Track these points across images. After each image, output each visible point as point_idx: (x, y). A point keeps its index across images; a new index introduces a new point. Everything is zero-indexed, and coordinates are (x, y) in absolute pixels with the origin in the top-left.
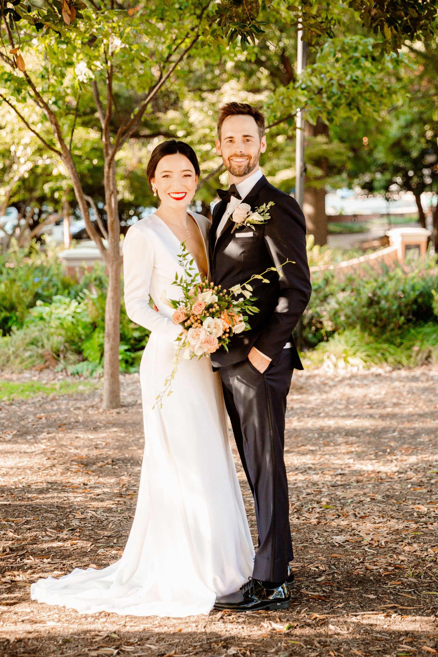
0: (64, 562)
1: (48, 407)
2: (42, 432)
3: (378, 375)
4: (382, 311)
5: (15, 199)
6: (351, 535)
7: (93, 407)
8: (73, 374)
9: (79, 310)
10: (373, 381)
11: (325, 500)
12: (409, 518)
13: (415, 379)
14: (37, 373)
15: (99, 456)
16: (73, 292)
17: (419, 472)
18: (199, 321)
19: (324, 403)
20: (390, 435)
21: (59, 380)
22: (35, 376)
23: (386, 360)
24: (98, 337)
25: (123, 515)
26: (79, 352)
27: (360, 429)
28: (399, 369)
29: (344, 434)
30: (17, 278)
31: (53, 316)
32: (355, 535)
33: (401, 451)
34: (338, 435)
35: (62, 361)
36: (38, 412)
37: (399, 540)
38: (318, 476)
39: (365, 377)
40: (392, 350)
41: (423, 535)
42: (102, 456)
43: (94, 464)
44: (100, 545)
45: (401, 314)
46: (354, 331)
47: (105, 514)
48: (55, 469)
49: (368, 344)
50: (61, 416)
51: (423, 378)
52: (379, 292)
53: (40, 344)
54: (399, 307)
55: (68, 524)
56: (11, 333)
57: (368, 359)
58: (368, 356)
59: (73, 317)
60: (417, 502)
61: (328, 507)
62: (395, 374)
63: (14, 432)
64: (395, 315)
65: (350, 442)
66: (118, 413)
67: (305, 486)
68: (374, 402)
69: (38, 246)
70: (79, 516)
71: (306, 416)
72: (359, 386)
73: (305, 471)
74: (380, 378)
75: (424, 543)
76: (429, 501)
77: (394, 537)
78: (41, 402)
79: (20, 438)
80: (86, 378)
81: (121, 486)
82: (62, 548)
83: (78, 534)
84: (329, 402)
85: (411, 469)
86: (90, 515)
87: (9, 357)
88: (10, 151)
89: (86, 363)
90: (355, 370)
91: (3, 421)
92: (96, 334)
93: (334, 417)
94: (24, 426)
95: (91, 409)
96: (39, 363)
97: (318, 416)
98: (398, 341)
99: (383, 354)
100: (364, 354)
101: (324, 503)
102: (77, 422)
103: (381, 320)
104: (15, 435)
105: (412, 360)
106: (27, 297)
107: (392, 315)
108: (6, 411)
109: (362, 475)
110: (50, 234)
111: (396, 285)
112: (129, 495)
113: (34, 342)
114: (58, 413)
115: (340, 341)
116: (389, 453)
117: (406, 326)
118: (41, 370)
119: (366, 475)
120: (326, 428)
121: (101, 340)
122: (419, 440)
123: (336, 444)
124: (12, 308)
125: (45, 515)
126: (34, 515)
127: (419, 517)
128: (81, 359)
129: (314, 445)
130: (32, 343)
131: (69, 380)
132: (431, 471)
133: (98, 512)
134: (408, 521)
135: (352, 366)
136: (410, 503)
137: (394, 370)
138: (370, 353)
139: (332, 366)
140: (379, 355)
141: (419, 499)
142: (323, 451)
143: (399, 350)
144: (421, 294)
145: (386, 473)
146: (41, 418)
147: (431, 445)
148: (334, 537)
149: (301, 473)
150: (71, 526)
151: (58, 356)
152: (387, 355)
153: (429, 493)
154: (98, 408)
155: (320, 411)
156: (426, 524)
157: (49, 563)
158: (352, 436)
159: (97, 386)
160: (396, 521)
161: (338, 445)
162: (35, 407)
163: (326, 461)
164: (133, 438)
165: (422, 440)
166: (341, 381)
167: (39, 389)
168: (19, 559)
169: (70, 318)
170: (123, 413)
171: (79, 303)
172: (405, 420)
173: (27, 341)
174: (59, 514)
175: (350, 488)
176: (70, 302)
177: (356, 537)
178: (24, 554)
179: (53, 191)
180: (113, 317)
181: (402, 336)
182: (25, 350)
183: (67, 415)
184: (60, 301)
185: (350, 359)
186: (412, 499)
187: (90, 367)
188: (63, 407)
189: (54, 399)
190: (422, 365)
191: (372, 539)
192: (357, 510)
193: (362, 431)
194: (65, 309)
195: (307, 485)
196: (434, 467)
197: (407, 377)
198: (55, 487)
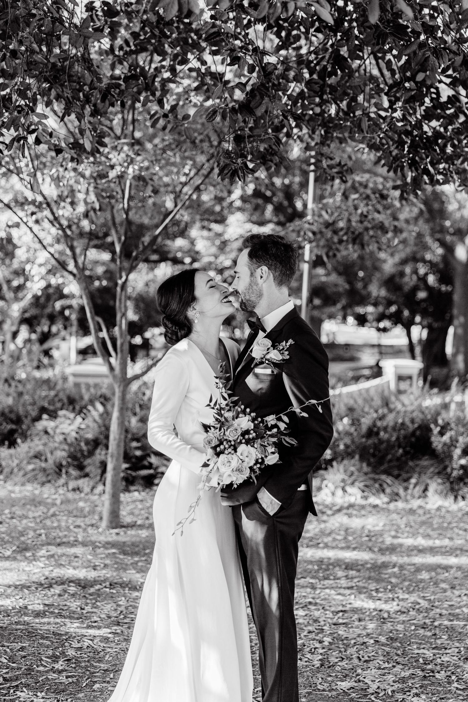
0: (58, 697)
1: (48, 522)
2: (42, 549)
3: (375, 506)
4: (381, 441)
5: (27, 315)
6: (356, 682)
7: (92, 525)
8: (74, 490)
9: (83, 426)
10: (370, 512)
11: (327, 640)
12: (414, 664)
13: (412, 512)
14: (39, 486)
15: (97, 579)
16: (78, 408)
17: (421, 612)
18: (232, 447)
19: (323, 533)
20: (390, 571)
21: (60, 495)
22: (36, 489)
23: (383, 491)
24: (100, 454)
25: (120, 646)
26: (81, 467)
27: (360, 563)
28: (396, 501)
29: (344, 567)
30: (25, 391)
31: (58, 431)
32: (360, 681)
33: (402, 589)
34: (337, 568)
35: (64, 476)
36: (38, 528)
37: (406, 689)
38: (319, 612)
39: (363, 507)
40: (389, 481)
41: (430, 685)
42: (99, 579)
43: (92, 586)
44: (96, 680)
45: (399, 446)
46: (353, 461)
47: (102, 645)
48: (52, 590)
49: (366, 474)
50: (61, 534)
51: (421, 512)
52: (379, 424)
53: (43, 458)
54: (398, 438)
55: (64, 653)
56: (16, 446)
57: (366, 489)
58: (366, 486)
59: (77, 433)
60: (422, 646)
61: (331, 647)
62: (392, 506)
63: (14, 548)
64: (393, 447)
65: (350, 576)
66: (117, 534)
67: (306, 623)
68: (372, 534)
69: (46, 361)
70: (76, 645)
71: (305, 546)
72: (356, 516)
73: (306, 606)
74: (378, 509)
75: (433, 694)
76: (434, 646)
77: (400, 686)
78: (42, 518)
79: (19, 555)
80: (87, 494)
81: (119, 612)
82: (57, 681)
83: (73, 666)
84: (327, 532)
85: (414, 609)
86: (86, 644)
87: (13, 470)
88: (24, 270)
89: (87, 479)
90: (352, 500)
91: (4, 535)
92: (98, 451)
93: (333, 548)
94: (23, 543)
95: (90, 528)
96: (41, 477)
97: (317, 546)
98: (396, 472)
99: (381, 485)
100: (362, 484)
101: (326, 643)
102: (76, 541)
103: (380, 451)
104: (14, 551)
105: (409, 491)
106: (33, 410)
107: (390, 446)
108: (7, 525)
109: (363, 613)
110: (58, 348)
111: (396, 417)
112: (126, 623)
113: (37, 456)
114: (58, 531)
115: (338, 470)
116: (390, 591)
117: (404, 458)
118: (43, 484)
119: (367, 613)
120: (326, 560)
121: (103, 458)
122: (419, 577)
123: (336, 578)
124: (18, 421)
125: (41, 641)
126: (30, 640)
127: (425, 664)
128: (82, 474)
129: (313, 577)
130: (36, 457)
131: (70, 495)
132: (433, 612)
133: (95, 642)
134: (414, 668)
135: (350, 495)
136: (415, 647)
137: (391, 501)
138: (368, 483)
139: (330, 494)
140: (377, 485)
141: (423, 642)
142: (324, 585)
143: (397, 482)
144: (420, 427)
145: (388, 612)
146: (40, 535)
147: (432, 584)
148: (339, 683)
149: (302, 608)
150: (66, 656)
151: (61, 470)
152: (385, 486)
153: (434, 637)
154: (98, 528)
155: (320, 541)
156: (433, 672)
157: (43, 698)
158: (352, 569)
159: (97, 503)
160: (401, 667)
161: (338, 579)
162: (36, 523)
163: (327, 596)
164: (132, 561)
165: (422, 577)
166: (339, 510)
167: (40, 503)
168: (12, 691)
169: (74, 434)
170: (122, 533)
171: (84, 419)
172: (404, 554)
173: (31, 454)
174: (55, 641)
175: (352, 627)
176: (75, 418)
177: (361, 684)
178: (17, 686)
179: (63, 309)
180: (117, 437)
181: (400, 468)
182: (29, 463)
183: (66, 533)
184: (65, 416)
185: (348, 489)
186: (417, 643)
187: (92, 483)
188: (63, 524)
189: (54, 515)
190: (419, 497)
191: (378, 688)
192: (361, 652)
193: (362, 565)
194: (70, 425)
195: (308, 622)
196: (437, 607)
197: (404, 509)
198: (52, 610)
